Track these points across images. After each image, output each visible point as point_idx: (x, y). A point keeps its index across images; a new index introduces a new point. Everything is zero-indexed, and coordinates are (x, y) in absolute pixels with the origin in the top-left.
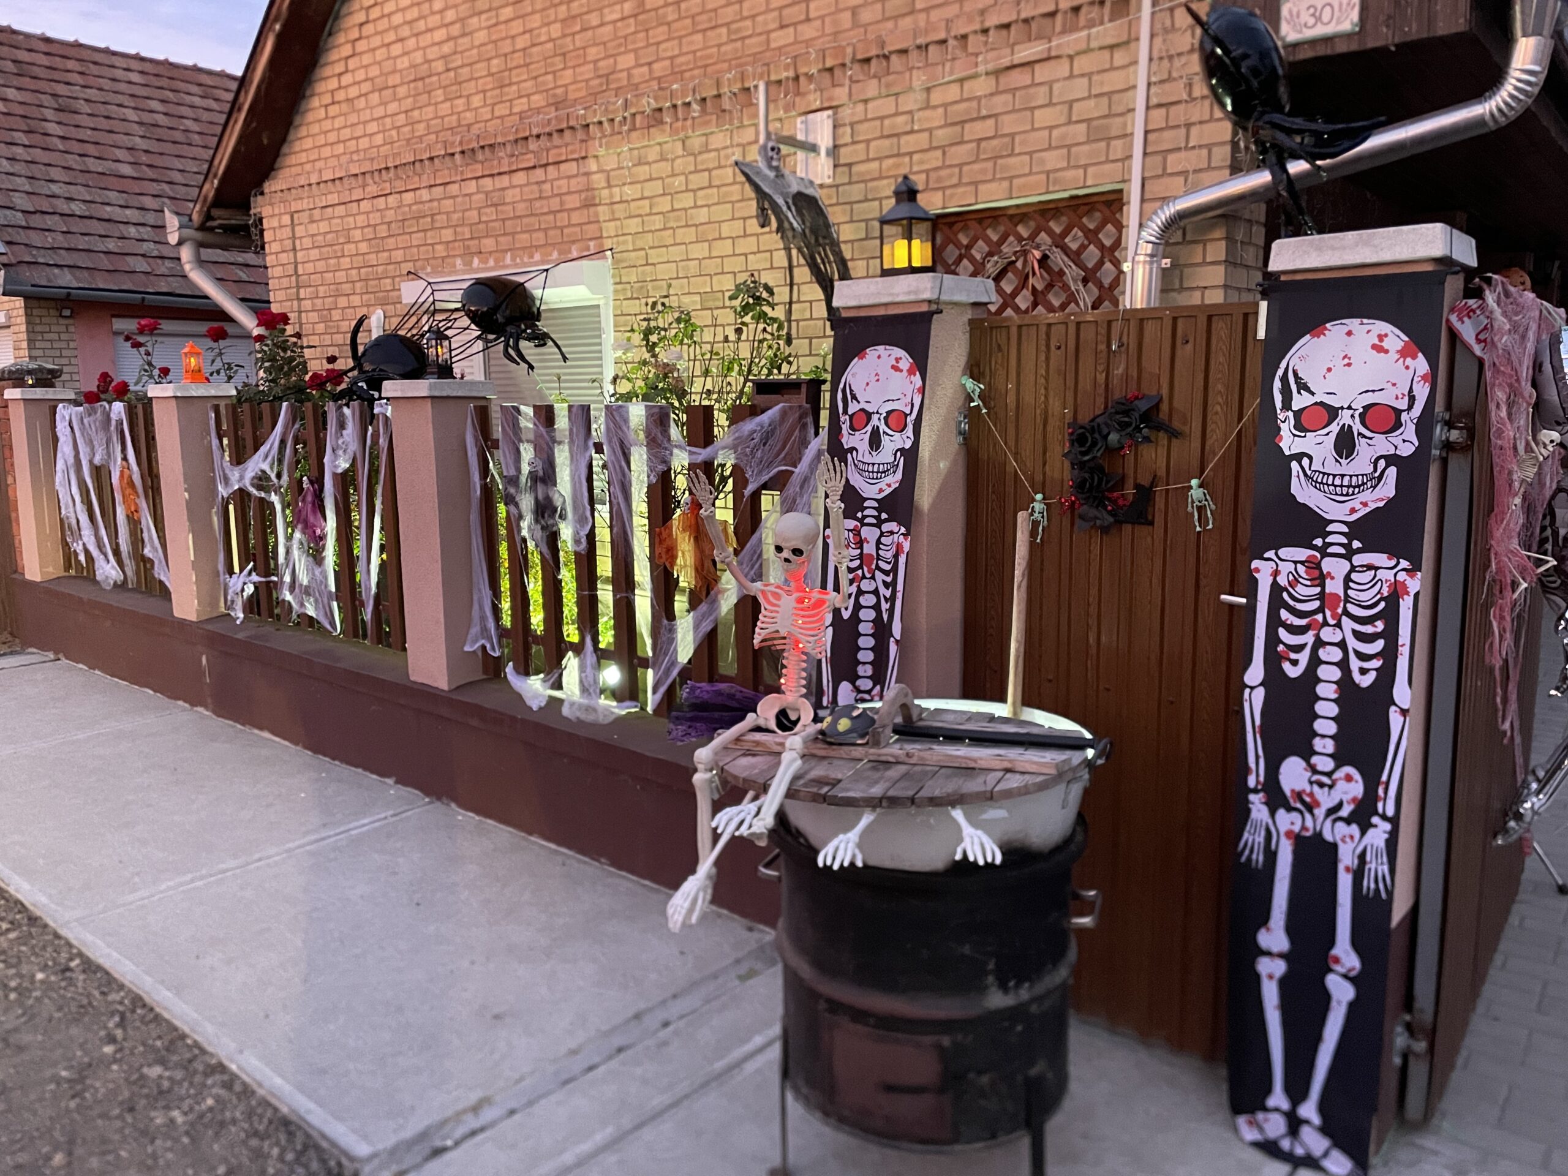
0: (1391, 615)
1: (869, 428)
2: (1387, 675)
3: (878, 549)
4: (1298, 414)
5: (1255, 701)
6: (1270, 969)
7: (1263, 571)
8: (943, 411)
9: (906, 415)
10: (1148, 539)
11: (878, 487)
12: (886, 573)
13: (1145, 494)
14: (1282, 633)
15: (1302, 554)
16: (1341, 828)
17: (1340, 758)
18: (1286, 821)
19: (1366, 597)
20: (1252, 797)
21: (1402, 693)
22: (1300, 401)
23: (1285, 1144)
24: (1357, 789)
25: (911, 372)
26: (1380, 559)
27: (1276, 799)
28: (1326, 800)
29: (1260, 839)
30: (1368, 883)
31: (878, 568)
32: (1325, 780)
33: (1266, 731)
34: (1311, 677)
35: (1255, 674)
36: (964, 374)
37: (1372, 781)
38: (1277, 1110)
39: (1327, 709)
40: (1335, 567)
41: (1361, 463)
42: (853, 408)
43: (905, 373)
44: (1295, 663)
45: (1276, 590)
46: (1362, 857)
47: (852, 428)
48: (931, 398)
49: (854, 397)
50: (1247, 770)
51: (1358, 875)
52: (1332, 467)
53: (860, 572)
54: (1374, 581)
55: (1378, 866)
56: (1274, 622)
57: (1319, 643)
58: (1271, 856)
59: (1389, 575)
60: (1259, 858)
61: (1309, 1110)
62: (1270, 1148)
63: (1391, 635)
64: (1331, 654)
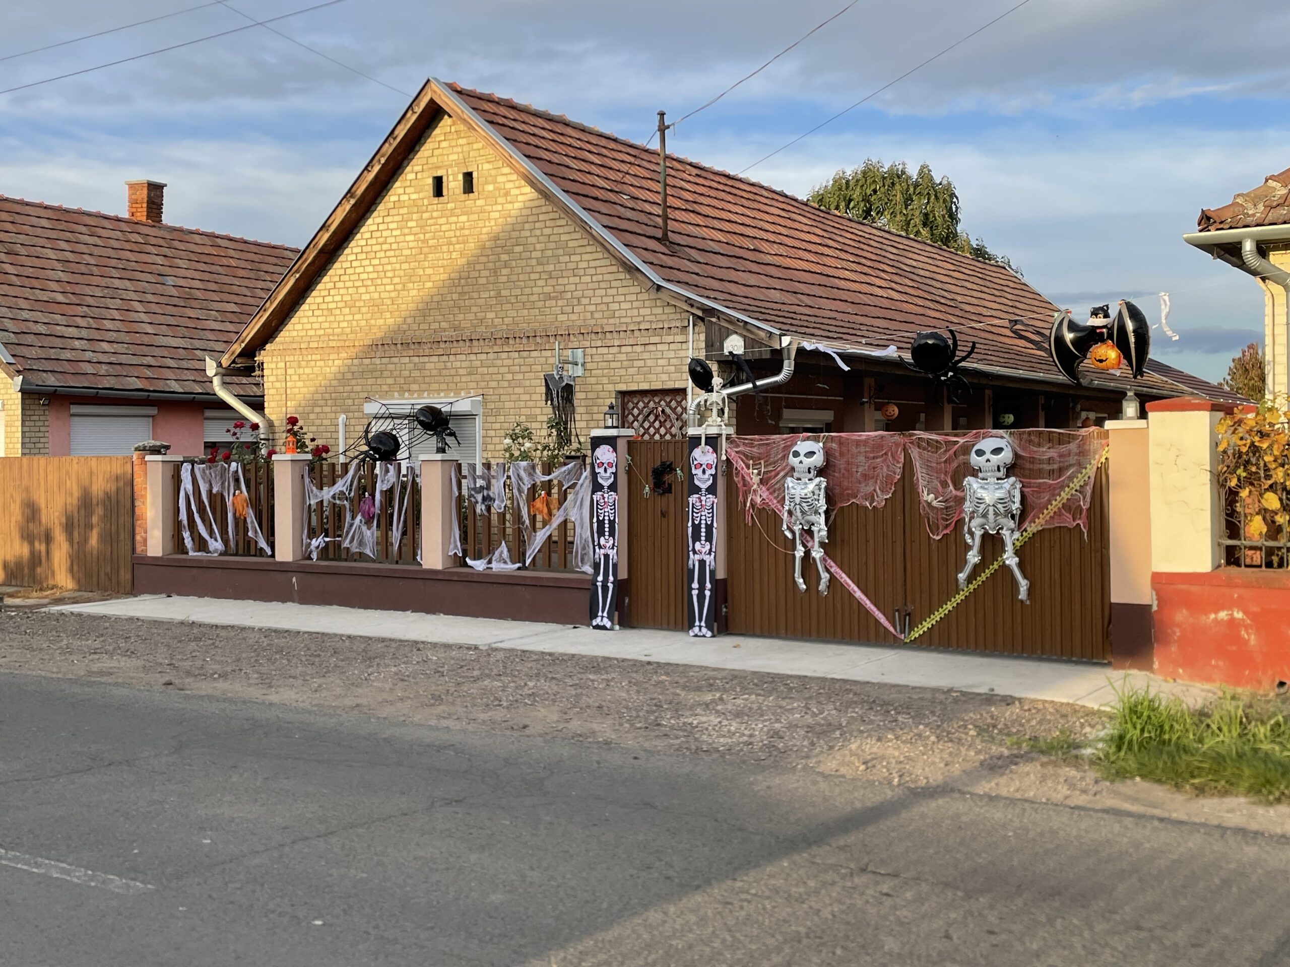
0: (712, 508)
1: (603, 467)
2: (712, 521)
3: (608, 500)
4: (695, 465)
5: (690, 530)
6: (695, 593)
7: (690, 500)
8: (623, 463)
9: (613, 463)
10: (671, 497)
12: (611, 506)
13: (670, 485)
14: (695, 514)
15: (697, 496)
16: (706, 556)
17: (706, 541)
18: (697, 557)
19: (708, 504)
20: (690, 553)
21: (715, 525)
22: (695, 462)
23: (699, 634)
24: (709, 547)
25: (613, 452)
26: (710, 496)
27: (695, 552)
28: (703, 550)
29: (692, 562)
30: (712, 568)
31: (609, 505)
32: (703, 546)
33: (692, 537)
34: (700, 523)
35: (690, 524)
36: (627, 454)
37: (711, 545)
38: (697, 626)
39: (703, 530)
40: (703, 498)
42: (598, 461)
43: (611, 452)
44: (697, 521)
45: (693, 504)
46: (710, 562)
47: (598, 467)
48: (619, 459)
49: (598, 459)
50: (689, 547)
51: (710, 567)
52: (701, 477)
54: (710, 501)
55: (713, 563)
56: (693, 512)
57: (701, 516)
58: (694, 566)
59: (712, 499)
60: (692, 567)
61: (703, 624)
62: (696, 636)
63: (713, 512)
64: (703, 518)
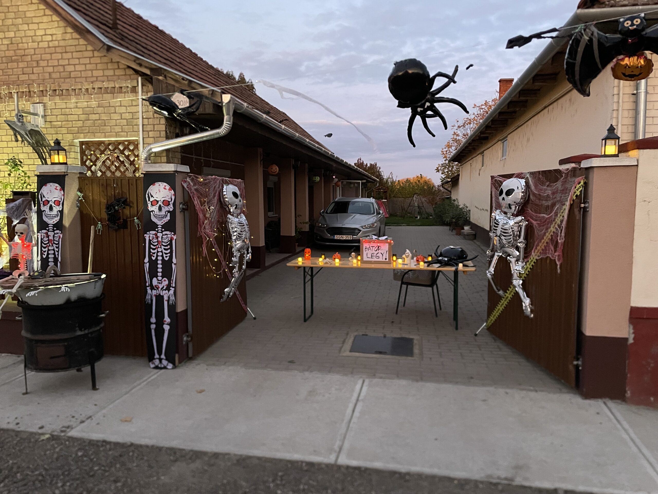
0: (171, 244)
1: (49, 205)
2: (171, 257)
3: (54, 238)
4: (151, 202)
5: (147, 266)
6: (153, 326)
7: (147, 237)
8: (71, 201)
9: (60, 202)
10: (127, 231)
11: (52, 221)
12: (57, 244)
13: (125, 221)
14: (151, 250)
15: (154, 232)
16: (164, 292)
17: (163, 277)
18: (154, 292)
19: (166, 241)
20: (148, 288)
21: (174, 260)
22: (152, 199)
23: (160, 366)
24: (167, 282)
25: (60, 190)
26: (168, 233)
27: (152, 288)
28: (161, 286)
29: (150, 297)
30: (171, 302)
31: (54, 243)
32: (160, 282)
33: (149, 272)
34: (157, 259)
35: (146, 260)
36: (78, 191)
37: (170, 280)
38: (157, 358)
39: (160, 266)
40: (160, 235)
41: (163, 213)
42: (44, 199)
43: (59, 190)
44: (154, 256)
45: (150, 240)
46: (169, 297)
47: (44, 205)
48: (67, 197)
49: (44, 197)
50: (146, 282)
51: (168, 301)
52: (158, 214)
53: (48, 245)
54: (167, 237)
55: (172, 298)
56: (150, 248)
57: (158, 252)
58: (152, 300)
59: (169, 236)
60: (150, 302)
61: (163, 356)
62: (157, 367)
63: (171, 248)
64: (160, 254)
